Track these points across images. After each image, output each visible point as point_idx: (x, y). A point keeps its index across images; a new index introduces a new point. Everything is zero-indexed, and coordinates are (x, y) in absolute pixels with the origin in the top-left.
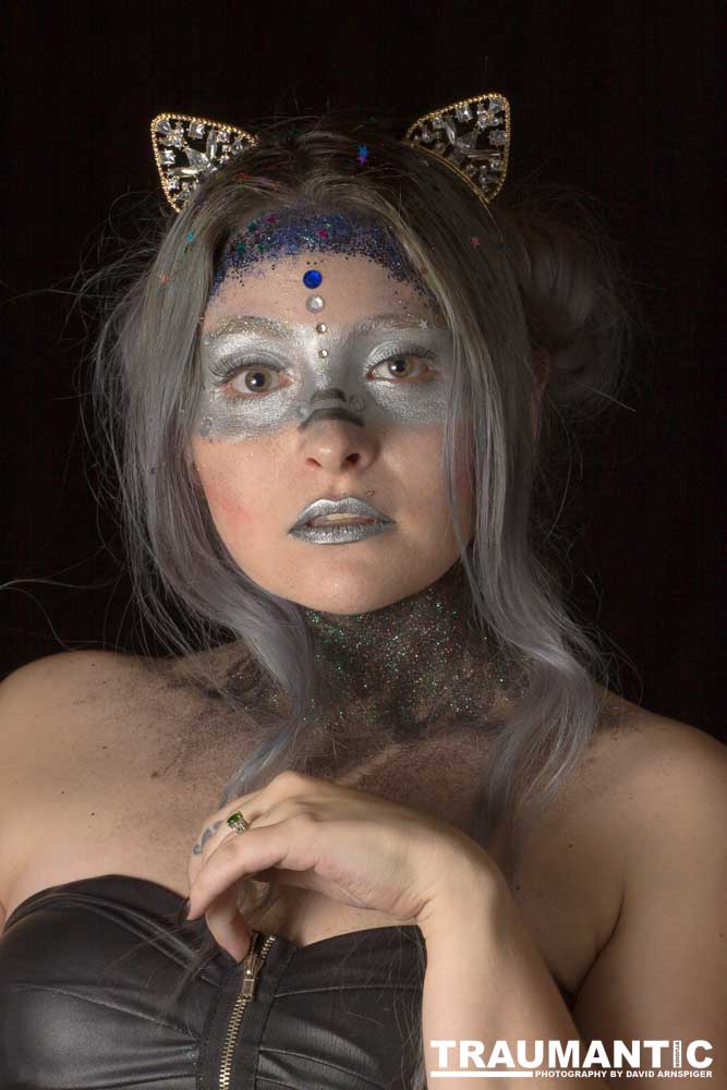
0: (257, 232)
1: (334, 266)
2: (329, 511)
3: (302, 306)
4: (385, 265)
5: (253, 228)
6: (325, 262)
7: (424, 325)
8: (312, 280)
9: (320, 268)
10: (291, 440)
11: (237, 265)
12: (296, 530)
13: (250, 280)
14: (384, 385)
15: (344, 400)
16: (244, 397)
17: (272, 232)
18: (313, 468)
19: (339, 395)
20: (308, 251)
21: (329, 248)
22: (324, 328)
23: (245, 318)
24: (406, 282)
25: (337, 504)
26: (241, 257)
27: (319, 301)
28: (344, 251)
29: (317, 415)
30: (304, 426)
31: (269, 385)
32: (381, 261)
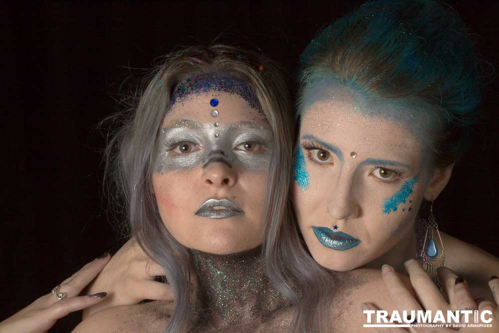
0: (190, 82)
1: (224, 98)
2: (214, 205)
3: (208, 114)
4: (246, 100)
5: (189, 80)
6: (220, 95)
7: (262, 128)
8: (214, 103)
9: (218, 98)
10: (199, 173)
11: (181, 96)
12: (198, 213)
13: (186, 103)
14: (242, 153)
15: (224, 155)
16: (179, 155)
17: (197, 82)
18: (208, 185)
19: (222, 153)
20: (213, 90)
21: (222, 89)
22: (217, 124)
23: (183, 120)
24: (255, 108)
25: (218, 201)
26: (183, 93)
27: (216, 112)
28: (229, 92)
29: (212, 160)
30: (205, 166)
31: (190, 150)
32: (245, 98)
